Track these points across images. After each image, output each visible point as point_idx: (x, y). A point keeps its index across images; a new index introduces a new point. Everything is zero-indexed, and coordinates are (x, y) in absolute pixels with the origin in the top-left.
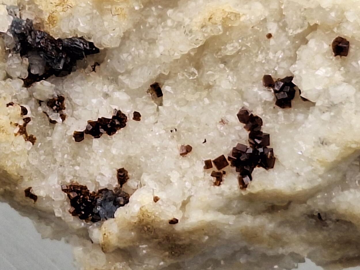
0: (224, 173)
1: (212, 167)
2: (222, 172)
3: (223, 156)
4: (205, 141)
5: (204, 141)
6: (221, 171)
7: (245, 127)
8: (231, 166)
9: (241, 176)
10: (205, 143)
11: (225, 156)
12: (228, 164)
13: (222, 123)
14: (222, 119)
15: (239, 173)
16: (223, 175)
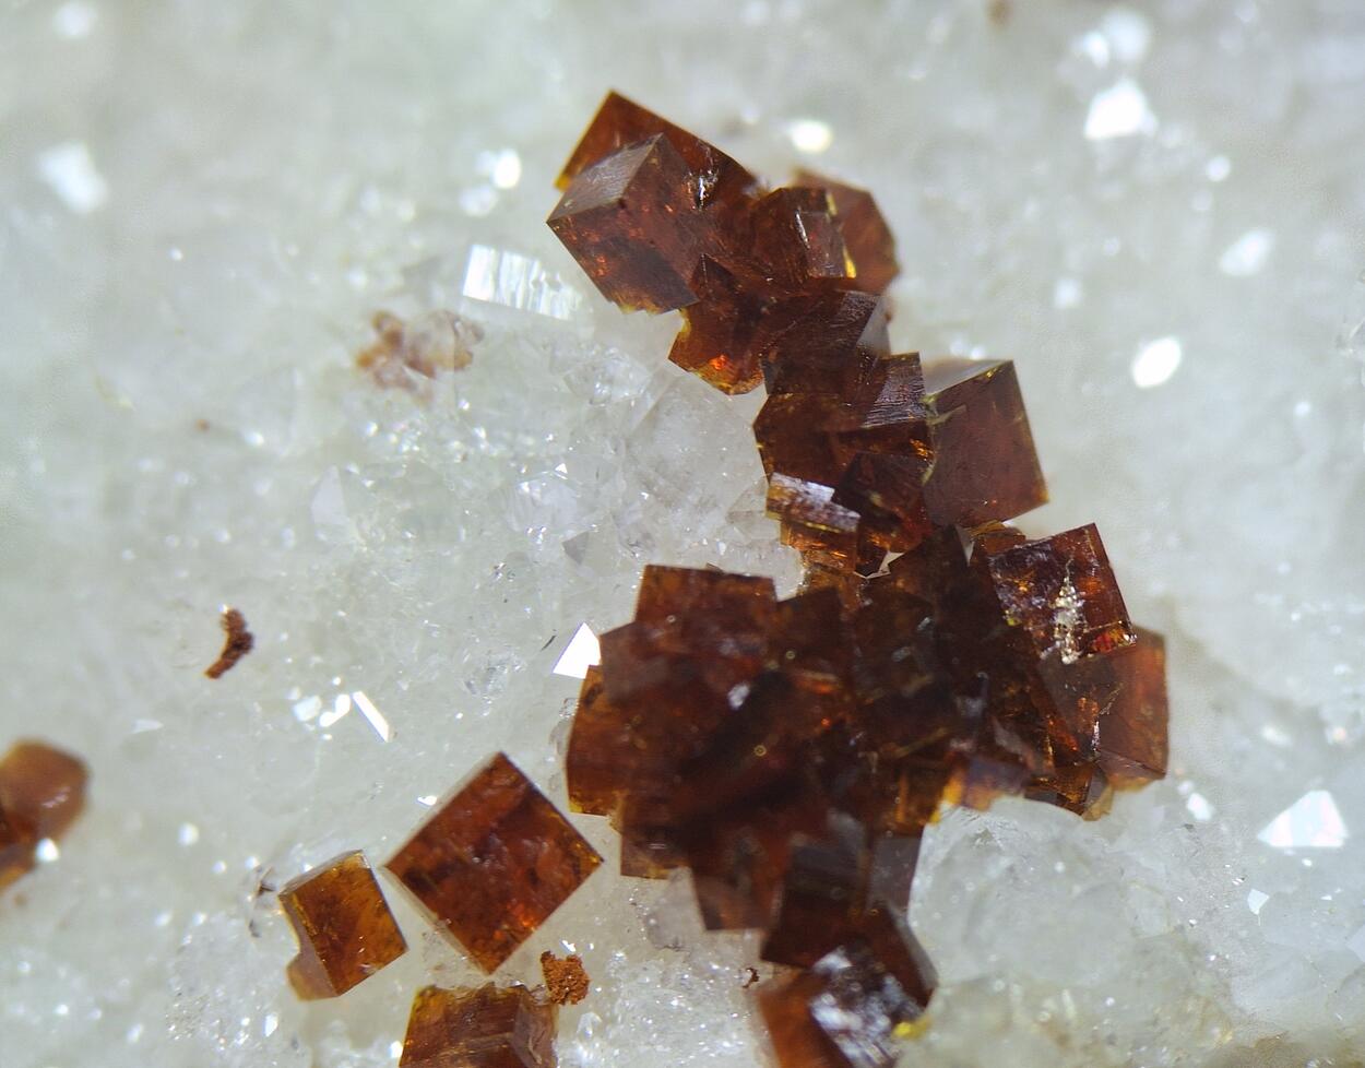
0: (569, 981)
1: (393, 944)
2: (534, 978)
3: (501, 764)
4: (239, 643)
5: (219, 641)
6: (522, 970)
7: (686, 354)
8: (627, 870)
9: (787, 974)
10: (244, 664)
11: (523, 761)
12: (577, 861)
13: (397, 366)
14: (380, 321)
15: (752, 939)
16: (565, 1011)
